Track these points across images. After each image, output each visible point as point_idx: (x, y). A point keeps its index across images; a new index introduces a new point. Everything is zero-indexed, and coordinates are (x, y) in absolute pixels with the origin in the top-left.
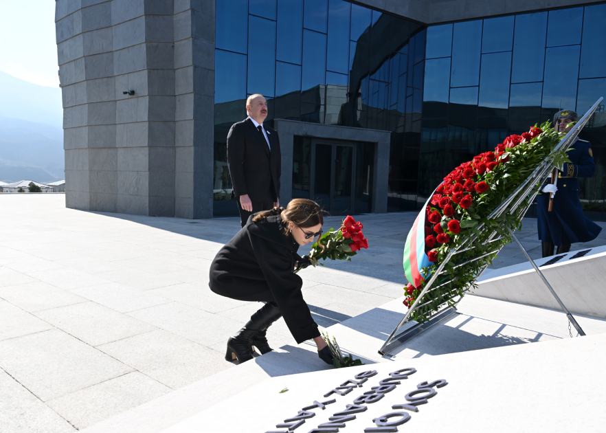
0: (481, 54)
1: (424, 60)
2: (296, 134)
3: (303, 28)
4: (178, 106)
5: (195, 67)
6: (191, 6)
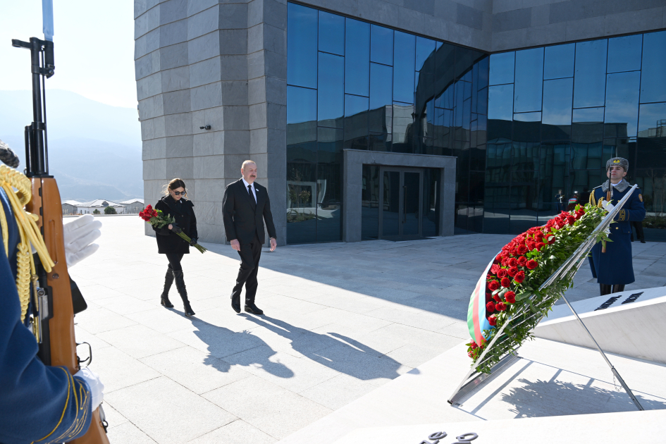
0: (543, 80)
1: (487, 87)
2: (365, 163)
3: (370, 62)
4: (252, 140)
5: (268, 104)
6: (264, 46)
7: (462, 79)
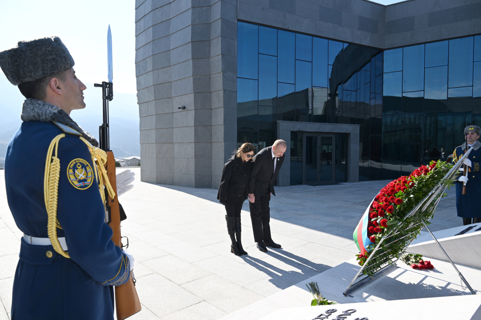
0: (425, 68)
1: (382, 74)
2: (292, 130)
3: (296, 59)
4: (213, 116)
5: (224, 91)
6: (221, 52)
7: (364, 69)
